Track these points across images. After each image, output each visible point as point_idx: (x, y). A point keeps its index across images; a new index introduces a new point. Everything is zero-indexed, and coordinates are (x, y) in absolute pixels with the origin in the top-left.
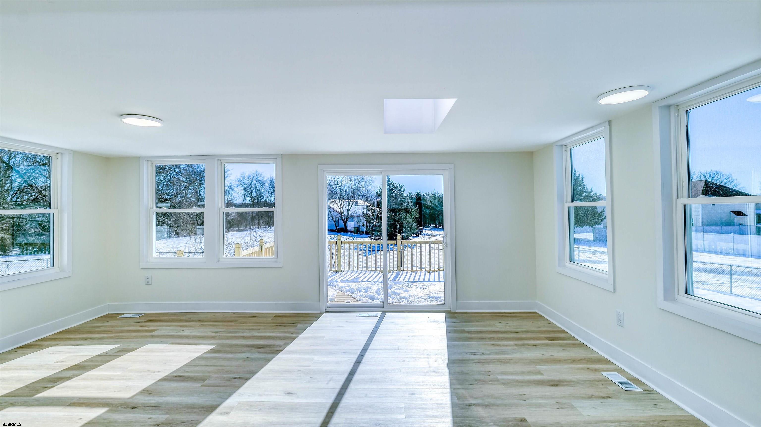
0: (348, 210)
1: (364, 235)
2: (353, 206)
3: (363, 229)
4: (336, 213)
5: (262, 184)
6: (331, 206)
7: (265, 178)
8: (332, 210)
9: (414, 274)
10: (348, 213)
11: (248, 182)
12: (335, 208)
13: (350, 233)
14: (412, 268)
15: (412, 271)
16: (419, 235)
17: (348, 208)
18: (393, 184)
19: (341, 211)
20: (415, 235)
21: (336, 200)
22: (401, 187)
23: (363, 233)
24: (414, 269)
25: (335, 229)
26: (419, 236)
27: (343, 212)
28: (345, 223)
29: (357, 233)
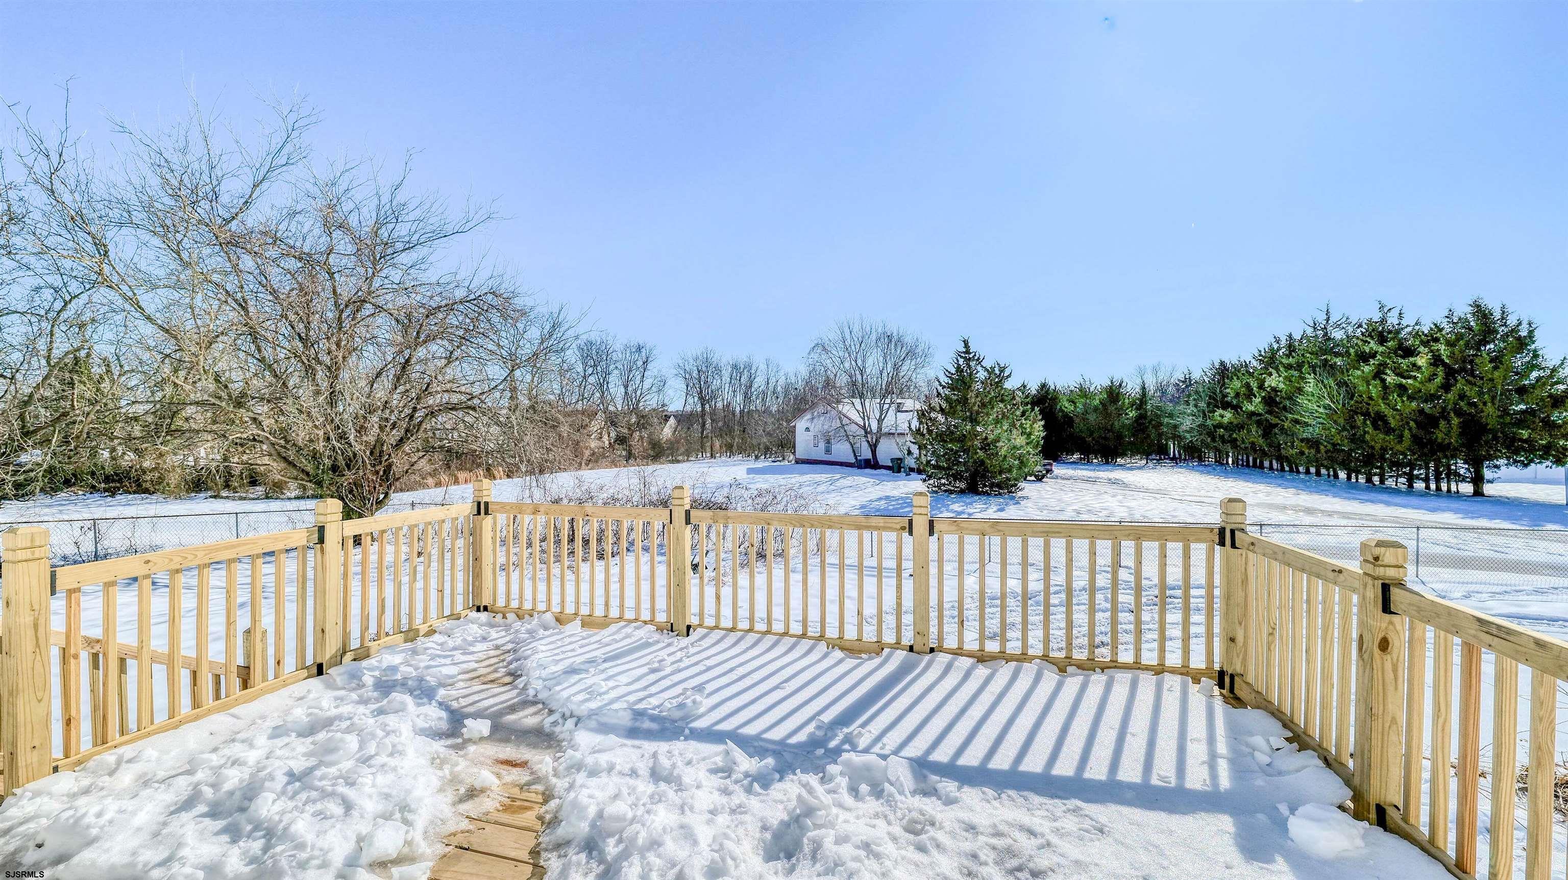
0: (880, 421)
1: (913, 475)
2: (891, 412)
3: (910, 462)
4: (854, 428)
5: (718, 370)
6: (844, 411)
7: (724, 361)
8: (845, 421)
9: (982, 671)
10: (880, 428)
11: (691, 367)
12: (853, 417)
13: (884, 471)
14: (982, 644)
15: (982, 658)
16: (1043, 476)
17: (880, 416)
18: (979, 358)
19: (865, 424)
20: (1033, 478)
21: (854, 400)
22: (1002, 370)
23: (912, 470)
24: (992, 647)
25: (853, 460)
26: (1044, 480)
27: (869, 425)
28: (873, 447)
29: (899, 471)
